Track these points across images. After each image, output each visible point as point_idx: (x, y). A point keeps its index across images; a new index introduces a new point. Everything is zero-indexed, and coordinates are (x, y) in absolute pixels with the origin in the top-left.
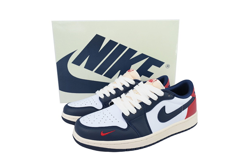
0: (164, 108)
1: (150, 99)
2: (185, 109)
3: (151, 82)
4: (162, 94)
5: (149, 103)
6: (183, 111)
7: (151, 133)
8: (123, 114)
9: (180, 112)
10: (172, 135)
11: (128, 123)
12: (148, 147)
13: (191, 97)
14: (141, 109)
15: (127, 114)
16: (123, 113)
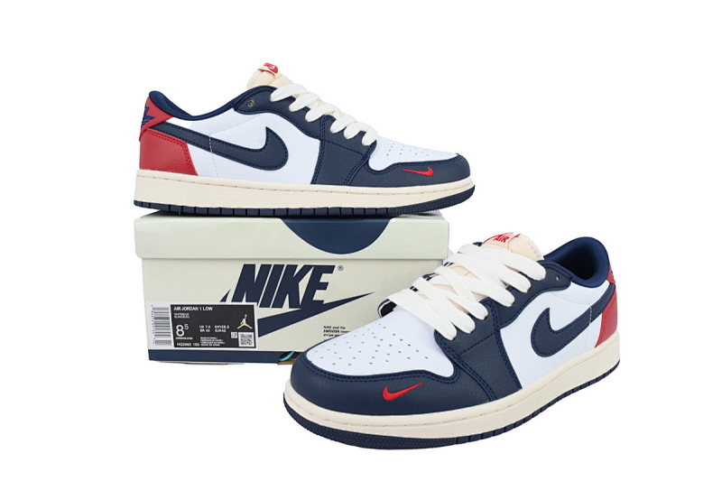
0: (546, 313)
1: (511, 289)
2: (597, 316)
3: (504, 240)
4: (540, 273)
5: (507, 300)
6: (591, 324)
7: (518, 387)
8: (438, 336)
9: (586, 327)
10: (565, 395)
11: (455, 360)
12: (503, 434)
13: (606, 284)
14: (486, 318)
15: (450, 334)
16: (436, 333)
